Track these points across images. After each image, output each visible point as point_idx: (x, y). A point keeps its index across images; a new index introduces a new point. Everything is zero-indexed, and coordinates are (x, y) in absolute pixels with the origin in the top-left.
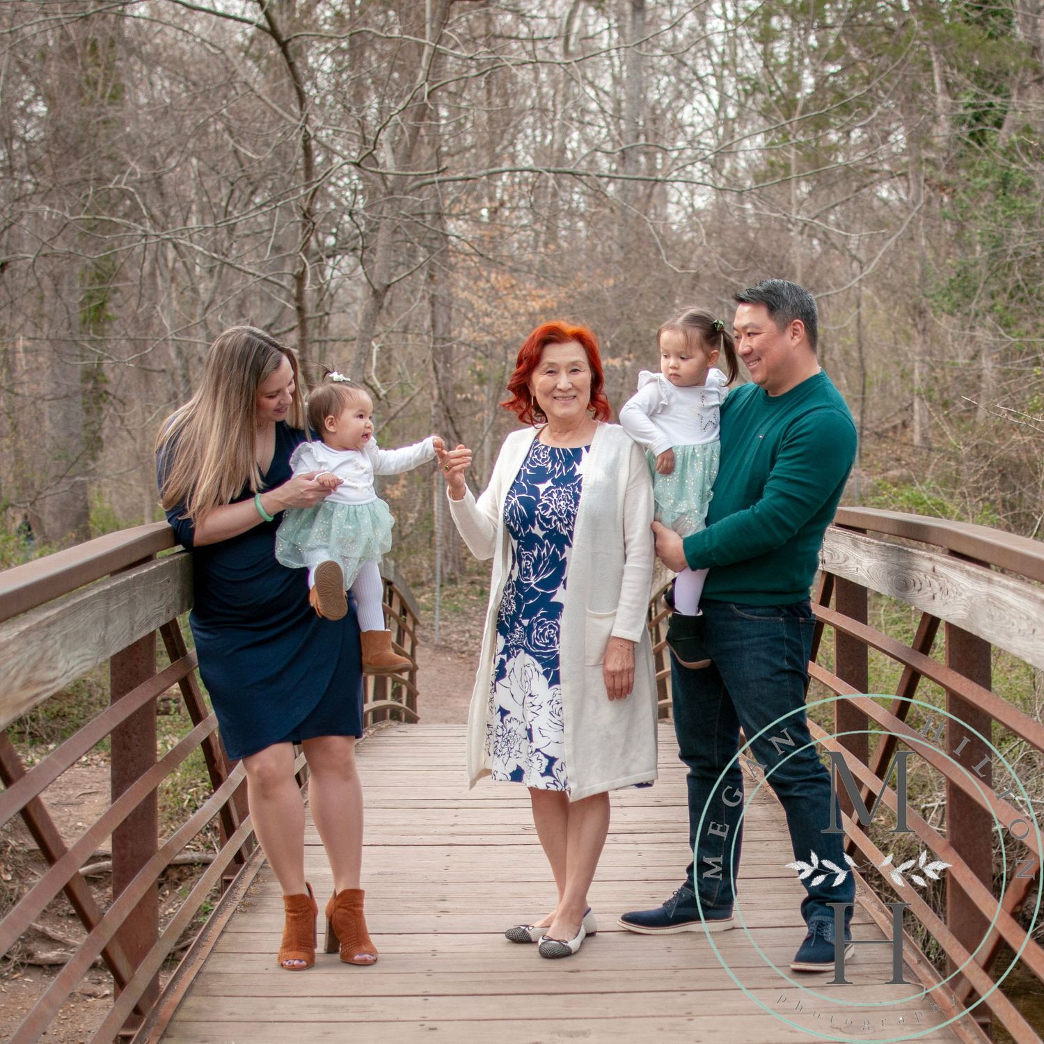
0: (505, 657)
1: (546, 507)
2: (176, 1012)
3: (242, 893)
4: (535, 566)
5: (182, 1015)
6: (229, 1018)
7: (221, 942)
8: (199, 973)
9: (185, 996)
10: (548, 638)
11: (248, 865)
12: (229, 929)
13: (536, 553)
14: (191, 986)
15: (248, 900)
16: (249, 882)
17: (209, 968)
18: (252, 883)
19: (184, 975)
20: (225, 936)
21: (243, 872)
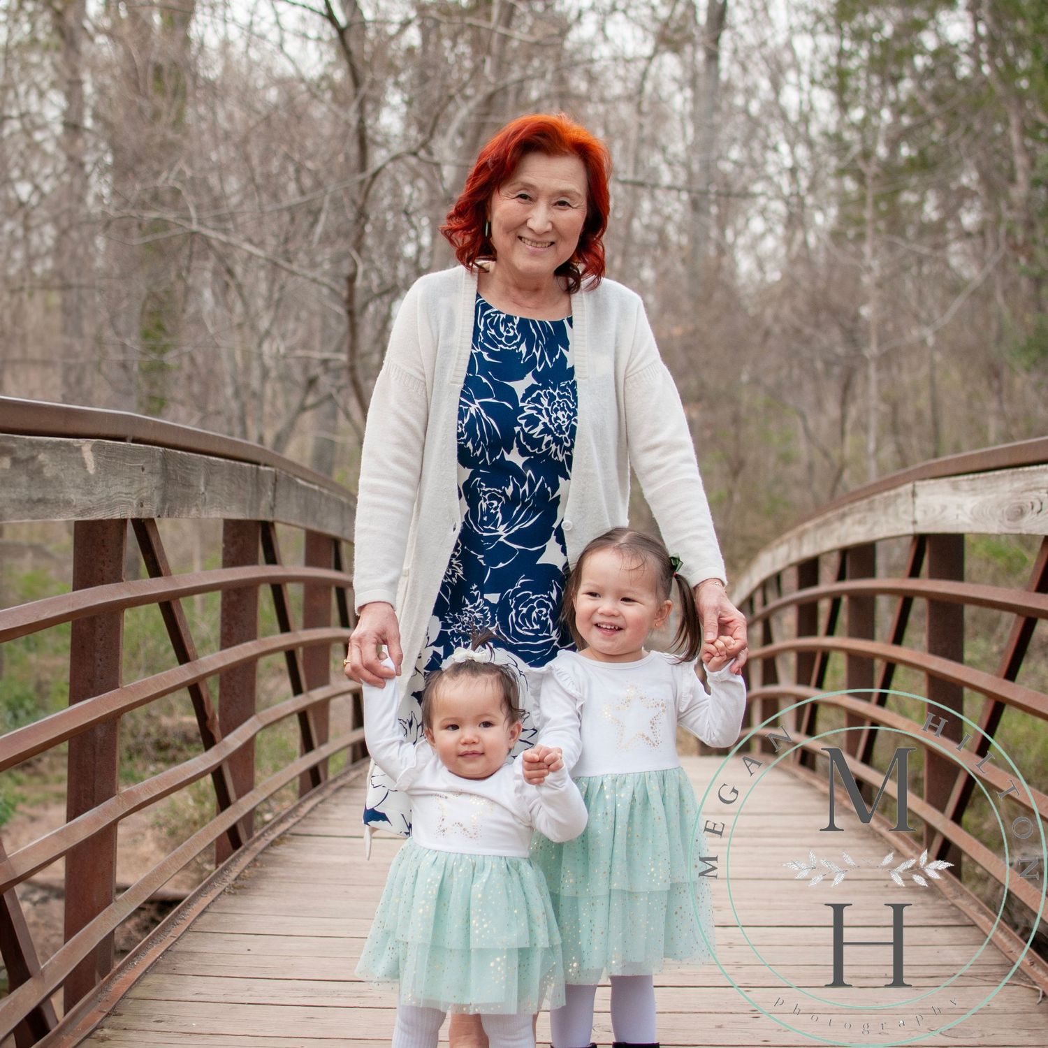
0: (440, 650)
1: (532, 421)
2: (130, 988)
3: (233, 875)
4: (507, 511)
5: (137, 992)
6: (195, 998)
7: (200, 921)
8: (167, 950)
9: (145, 973)
10: (538, 621)
11: (247, 849)
12: (212, 909)
13: (509, 491)
14: (155, 963)
15: (240, 883)
16: (244, 865)
17: (181, 946)
18: (248, 867)
19: (149, 952)
20: (206, 917)
21: (239, 856)
